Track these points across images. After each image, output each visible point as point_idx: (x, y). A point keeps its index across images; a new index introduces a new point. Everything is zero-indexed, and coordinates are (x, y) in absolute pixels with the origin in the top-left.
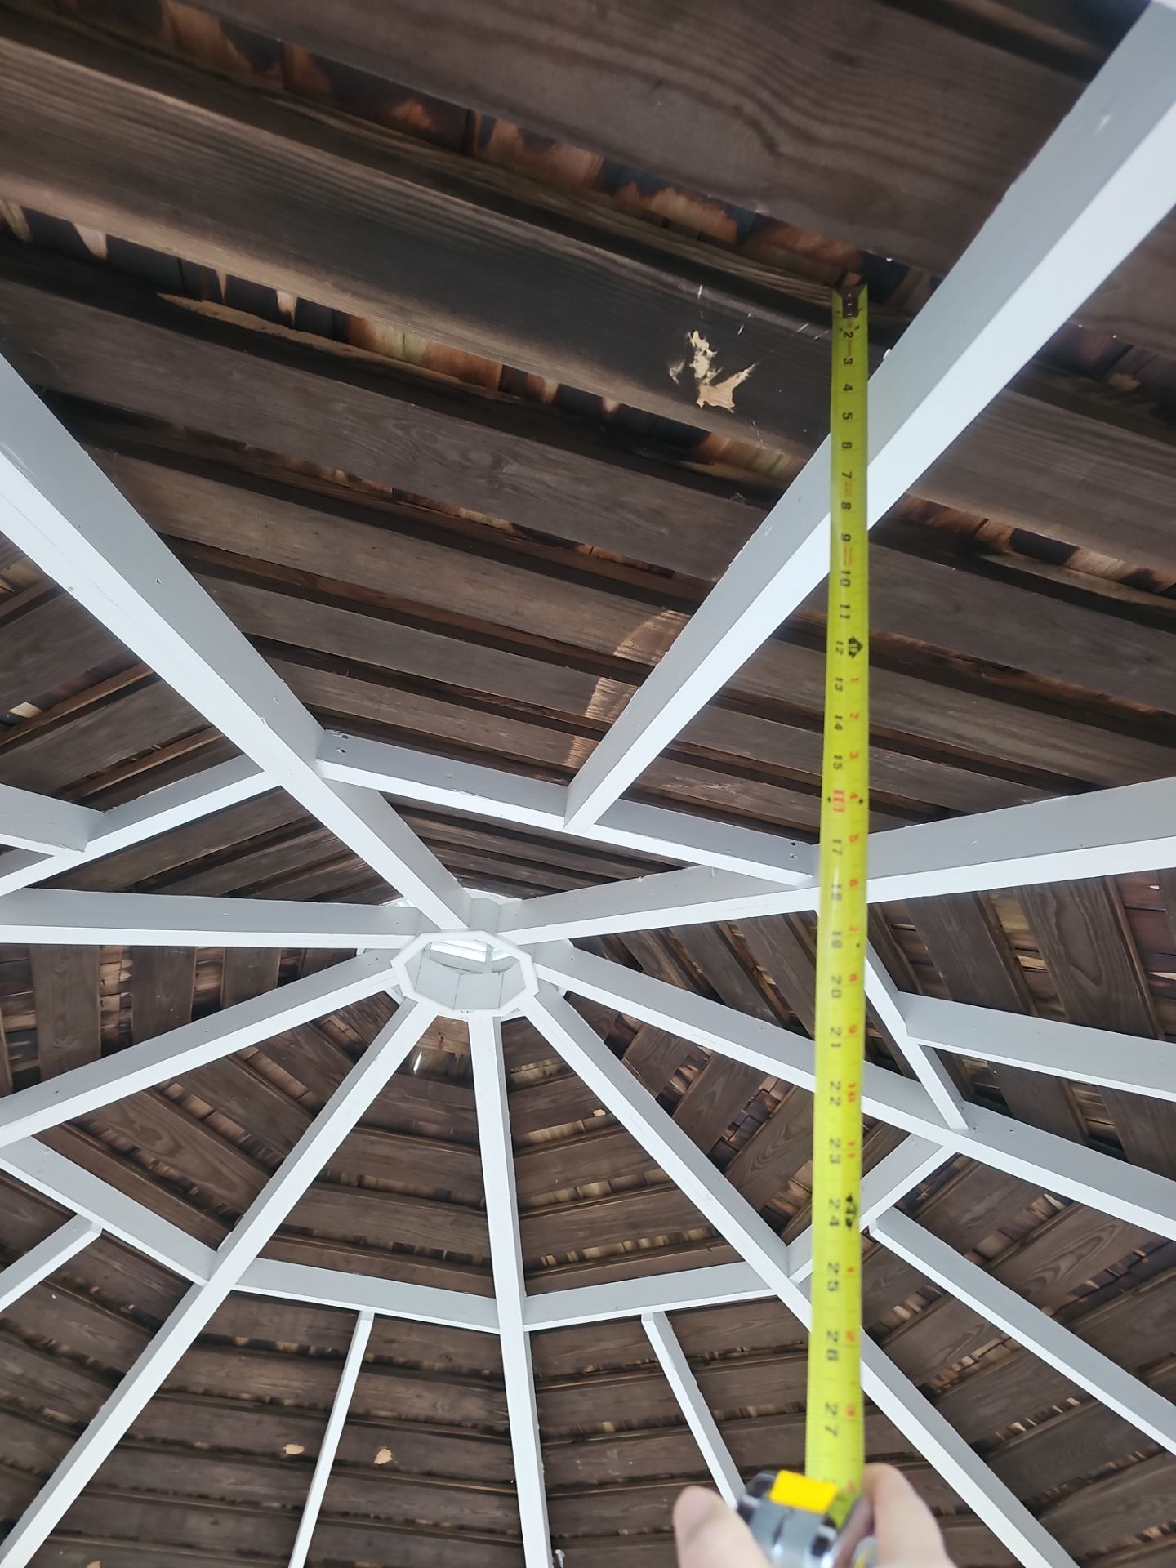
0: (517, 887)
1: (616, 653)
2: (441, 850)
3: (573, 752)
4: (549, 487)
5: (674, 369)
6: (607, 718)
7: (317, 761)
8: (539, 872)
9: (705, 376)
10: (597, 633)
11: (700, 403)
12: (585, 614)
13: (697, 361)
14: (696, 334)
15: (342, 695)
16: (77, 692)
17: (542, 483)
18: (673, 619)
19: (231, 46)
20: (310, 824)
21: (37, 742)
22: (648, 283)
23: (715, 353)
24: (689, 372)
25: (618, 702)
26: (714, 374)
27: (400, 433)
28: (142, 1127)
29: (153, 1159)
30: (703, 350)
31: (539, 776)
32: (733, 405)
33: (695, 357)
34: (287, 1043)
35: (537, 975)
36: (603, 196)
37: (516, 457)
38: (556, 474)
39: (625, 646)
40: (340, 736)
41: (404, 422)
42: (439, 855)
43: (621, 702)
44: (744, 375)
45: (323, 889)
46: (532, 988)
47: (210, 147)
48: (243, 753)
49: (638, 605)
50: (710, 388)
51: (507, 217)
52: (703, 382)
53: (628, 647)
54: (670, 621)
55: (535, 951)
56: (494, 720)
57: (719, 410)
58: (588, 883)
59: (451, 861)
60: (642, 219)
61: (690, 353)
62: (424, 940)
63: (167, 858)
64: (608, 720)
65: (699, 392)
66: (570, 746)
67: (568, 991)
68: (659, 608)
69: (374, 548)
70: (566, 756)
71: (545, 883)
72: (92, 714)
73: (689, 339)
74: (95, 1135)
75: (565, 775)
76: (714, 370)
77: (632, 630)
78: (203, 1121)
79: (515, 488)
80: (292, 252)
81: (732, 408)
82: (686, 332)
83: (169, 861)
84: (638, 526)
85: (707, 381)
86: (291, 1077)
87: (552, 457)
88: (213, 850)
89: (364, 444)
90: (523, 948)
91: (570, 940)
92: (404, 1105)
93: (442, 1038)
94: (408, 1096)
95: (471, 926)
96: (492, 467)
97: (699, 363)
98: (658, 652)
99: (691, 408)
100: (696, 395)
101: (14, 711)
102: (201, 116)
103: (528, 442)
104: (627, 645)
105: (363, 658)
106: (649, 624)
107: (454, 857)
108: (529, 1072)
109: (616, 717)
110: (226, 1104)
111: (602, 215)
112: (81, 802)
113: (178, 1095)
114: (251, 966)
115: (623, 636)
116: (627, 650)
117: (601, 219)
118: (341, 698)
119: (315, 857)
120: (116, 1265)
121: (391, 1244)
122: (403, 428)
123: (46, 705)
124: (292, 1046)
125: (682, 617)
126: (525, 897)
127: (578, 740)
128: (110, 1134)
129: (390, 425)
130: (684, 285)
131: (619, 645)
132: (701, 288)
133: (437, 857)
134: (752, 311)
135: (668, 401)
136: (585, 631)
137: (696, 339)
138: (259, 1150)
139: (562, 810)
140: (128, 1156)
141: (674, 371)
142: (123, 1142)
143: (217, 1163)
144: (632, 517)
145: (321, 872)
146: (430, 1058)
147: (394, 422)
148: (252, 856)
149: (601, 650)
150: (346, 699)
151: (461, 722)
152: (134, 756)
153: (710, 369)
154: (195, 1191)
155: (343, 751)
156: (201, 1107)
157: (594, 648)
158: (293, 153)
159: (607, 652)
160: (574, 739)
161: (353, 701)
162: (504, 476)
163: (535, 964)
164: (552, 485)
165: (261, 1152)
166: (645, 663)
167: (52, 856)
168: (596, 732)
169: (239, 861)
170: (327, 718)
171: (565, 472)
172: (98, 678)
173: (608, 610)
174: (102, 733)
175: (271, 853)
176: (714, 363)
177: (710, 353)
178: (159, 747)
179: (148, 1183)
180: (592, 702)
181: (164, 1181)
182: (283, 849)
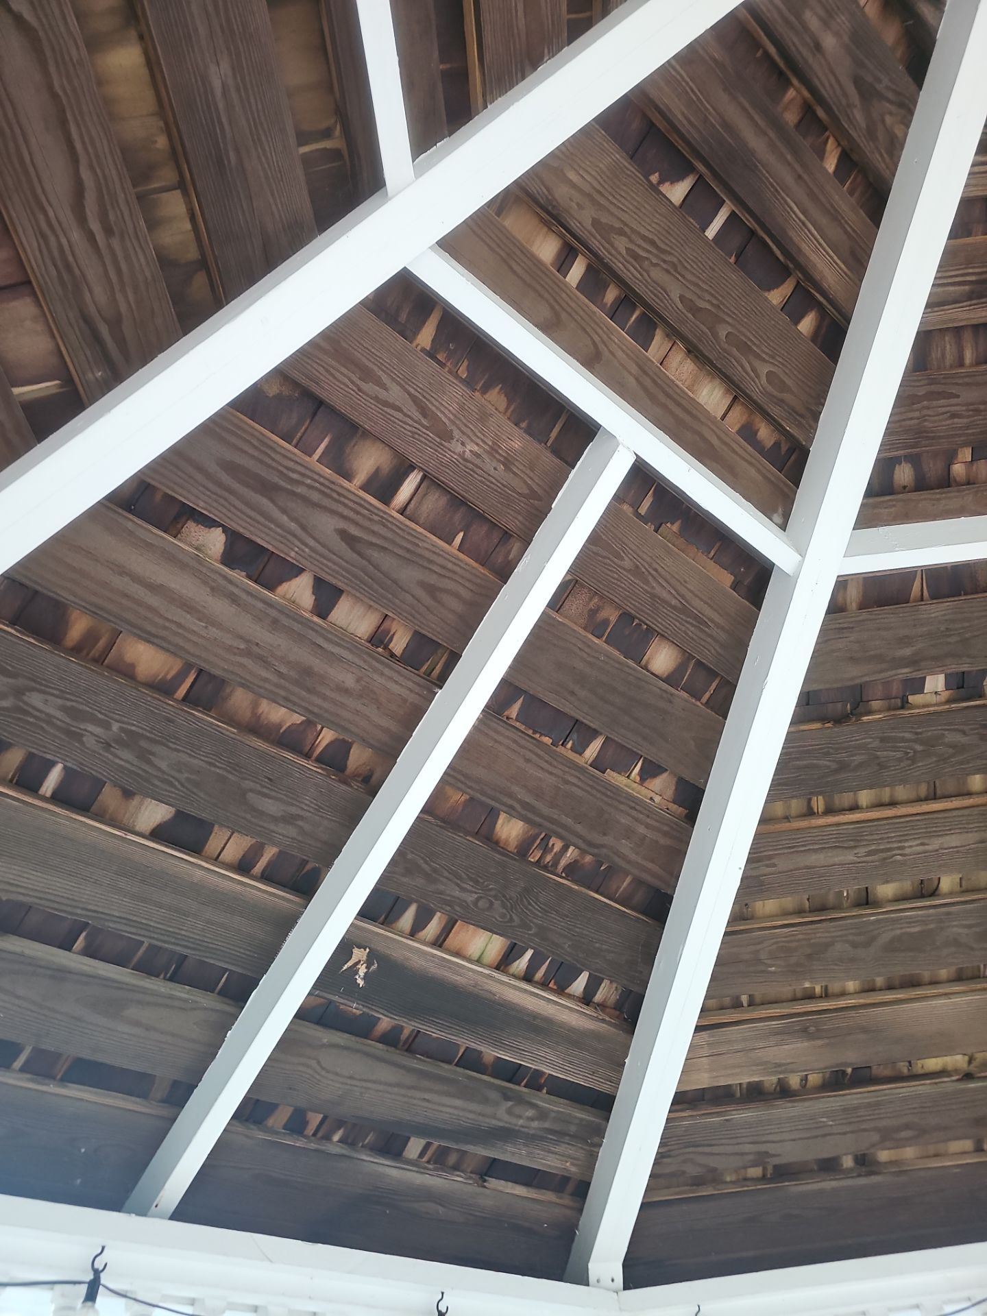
9: (362, 964)
11: (368, 950)
14: (361, 986)
24: (368, 967)
26: (357, 965)
30: (359, 978)
32: (353, 950)
33: (364, 975)
44: (345, 968)
50: (361, 959)
52: (364, 961)
57: (359, 946)
73: (364, 983)
76: (358, 968)
81: (355, 948)
82: (365, 986)
97: (362, 971)
100: (368, 955)
130: (360, 1007)
135: (381, 950)
137: (361, 982)
141: (374, 966)
177: (357, 977)
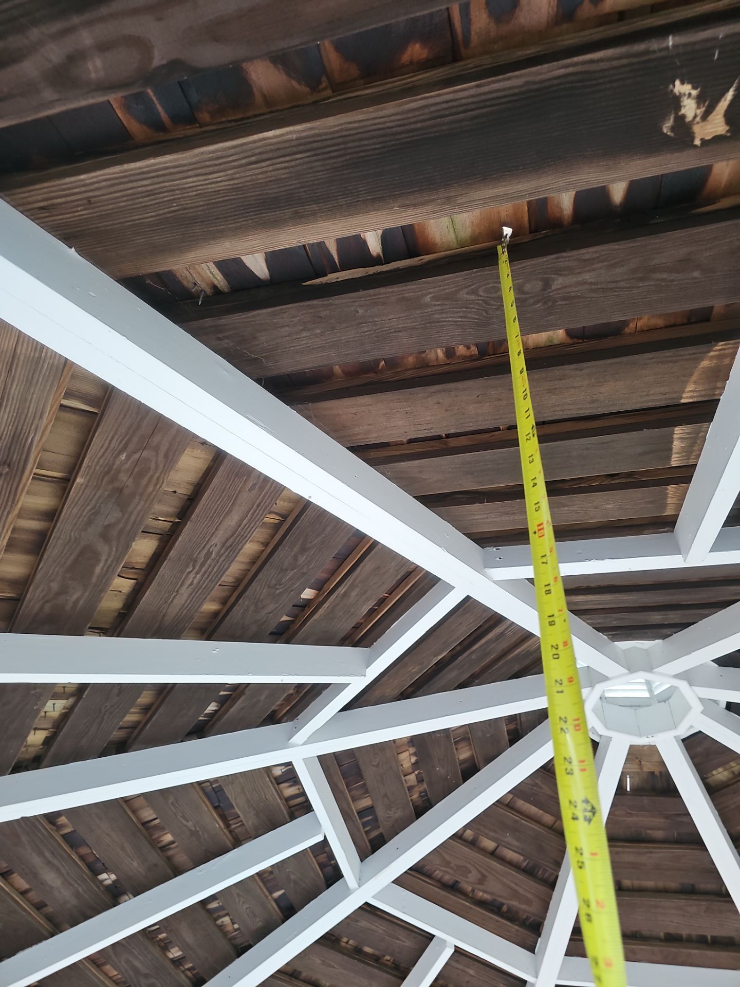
0: (655, 631)
1: (683, 401)
2: (588, 617)
3: (669, 501)
4: (591, 283)
5: (667, 125)
6: (690, 461)
7: (486, 570)
8: (670, 612)
9: (695, 116)
10: (662, 389)
11: (697, 142)
12: (647, 378)
13: (685, 106)
14: (677, 83)
15: (487, 518)
16: (333, 572)
17: (584, 283)
18: (724, 349)
19: (294, 83)
20: (496, 620)
21: (321, 611)
22: (625, 61)
23: (699, 89)
24: (681, 119)
25: (696, 443)
26: (703, 109)
27: (473, 297)
28: (456, 865)
29: (470, 889)
30: (687, 93)
31: (646, 532)
32: (727, 128)
33: (682, 104)
34: (530, 787)
35: (697, 695)
36: (565, 26)
37: (558, 272)
38: (593, 270)
39: (688, 392)
40: (494, 549)
41: (472, 287)
42: (589, 621)
43: (699, 441)
44: (730, 95)
45: (517, 668)
46: (697, 707)
47: (301, 152)
48: (440, 579)
49: (690, 350)
50: (704, 123)
51: (501, 77)
52: (695, 122)
53: (691, 391)
54: (722, 352)
55: (687, 676)
56: (599, 498)
57: (718, 139)
58: (713, 610)
59: (598, 624)
60: (601, 25)
61: (676, 102)
62: (599, 688)
63: (414, 670)
64: (691, 462)
65: (693, 133)
66: (665, 496)
67: (727, 702)
68: (709, 344)
69: (478, 397)
70: (664, 506)
71: (677, 621)
72: (344, 584)
73: (672, 91)
74: (429, 876)
75: (667, 524)
76: (702, 106)
77: (691, 375)
78: (493, 854)
79: (564, 299)
80: (368, 197)
81: (727, 131)
82: (668, 86)
83: (415, 671)
84: (672, 281)
85: (698, 119)
86: (541, 812)
87: (587, 257)
88: (440, 657)
89: (451, 319)
90: (677, 676)
91: (712, 661)
92: (631, 819)
93: (640, 762)
94: (631, 812)
95: (631, 669)
96: (544, 290)
97: (687, 107)
98: (719, 385)
99: (691, 152)
100: (692, 137)
101: (303, 596)
102: (291, 133)
103: (564, 254)
104: (691, 389)
105: (493, 484)
106: (705, 363)
107: (599, 619)
108: (720, 775)
109: (698, 456)
110: (506, 840)
111: (570, 40)
112: (355, 645)
113: (471, 838)
114: (488, 735)
115: (685, 383)
116: (692, 394)
117: (570, 42)
118: (487, 520)
119: (504, 645)
120: (471, 972)
121: (662, 935)
122: (474, 292)
123: (319, 587)
124: (535, 788)
125: (732, 344)
126: (664, 637)
127: (671, 488)
128: (438, 874)
129: (463, 295)
130: (654, 45)
131: (683, 392)
132: (670, 38)
133: (588, 623)
134: (721, 32)
135: (669, 156)
136: (652, 392)
137: (679, 88)
138: (539, 870)
139: (676, 550)
140: (453, 888)
141: (667, 127)
142: (447, 878)
143: (513, 885)
144: (665, 276)
145: (512, 655)
146: (637, 779)
147: (466, 290)
148: (465, 655)
149: (669, 402)
150: (491, 520)
151: (575, 508)
152: (374, 606)
153: (698, 107)
154: (505, 908)
155: (500, 558)
156: (490, 844)
157: (663, 403)
158: (350, 123)
159: (675, 402)
160: (667, 489)
161: (495, 519)
162: (554, 293)
163: (693, 687)
164: (593, 280)
165: (540, 872)
166: (711, 398)
167: (349, 684)
168: (684, 475)
169: (457, 661)
170: (483, 540)
171: (600, 265)
172: (341, 559)
173: (666, 366)
174: (354, 594)
175: (477, 649)
176: (700, 100)
177: (694, 93)
178: (388, 595)
179: (473, 906)
180: (674, 450)
181: (481, 903)
182: (483, 645)
